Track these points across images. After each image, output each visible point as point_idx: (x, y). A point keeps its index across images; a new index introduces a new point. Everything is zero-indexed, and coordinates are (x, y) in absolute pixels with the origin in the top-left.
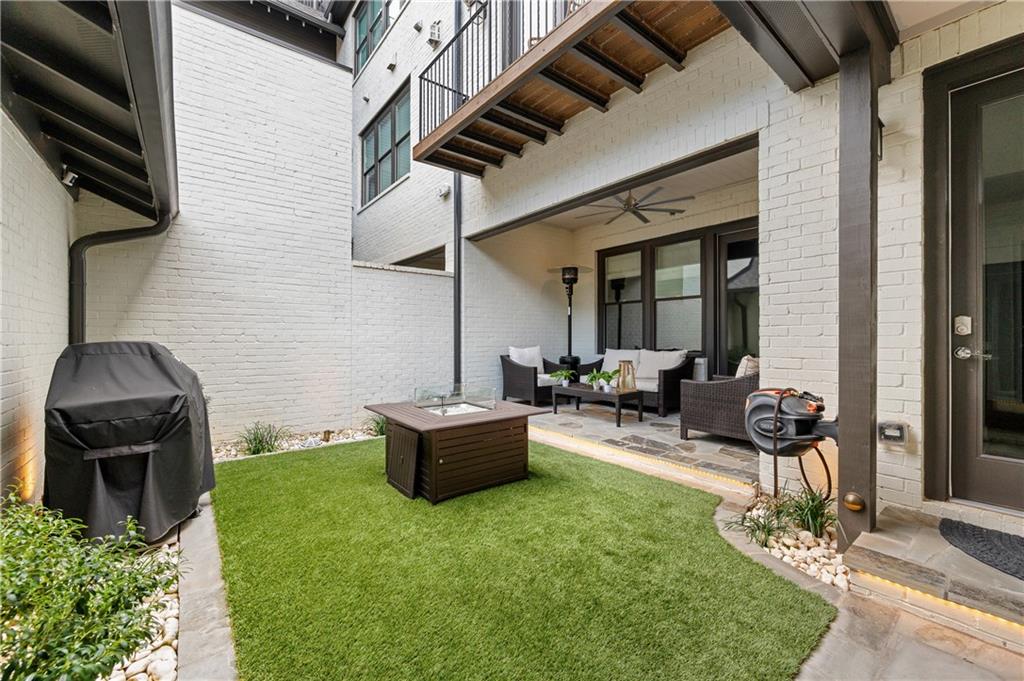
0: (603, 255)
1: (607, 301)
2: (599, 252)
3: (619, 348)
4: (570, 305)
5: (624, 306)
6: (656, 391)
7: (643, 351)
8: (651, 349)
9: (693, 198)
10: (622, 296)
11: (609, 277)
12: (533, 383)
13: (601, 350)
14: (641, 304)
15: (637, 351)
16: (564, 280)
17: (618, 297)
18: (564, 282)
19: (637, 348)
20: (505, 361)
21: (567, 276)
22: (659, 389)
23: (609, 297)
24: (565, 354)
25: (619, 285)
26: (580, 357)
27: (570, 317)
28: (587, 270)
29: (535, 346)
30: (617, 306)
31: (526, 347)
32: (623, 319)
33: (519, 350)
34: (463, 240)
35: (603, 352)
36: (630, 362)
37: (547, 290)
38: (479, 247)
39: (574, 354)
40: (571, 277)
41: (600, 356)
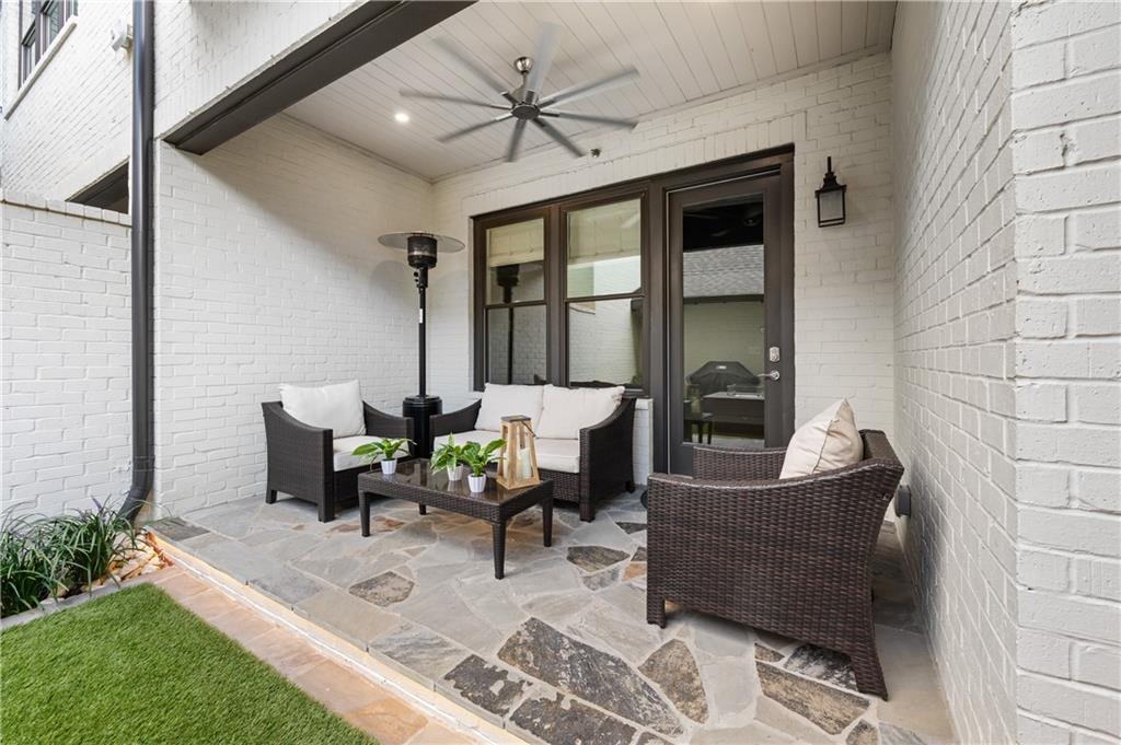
0: (484, 224)
1: (489, 302)
2: (476, 218)
3: (510, 382)
4: (423, 306)
5: (516, 310)
6: (576, 471)
7: (549, 388)
8: (560, 385)
9: (631, 125)
10: (513, 297)
11: (494, 262)
12: (321, 465)
13: (479, 386)
14: (543, 308)
15: (538, 388)
16: (411, 259)
17: (508, 297)
18: (412, 264)
19: (538, 382)
20: (273, 413)
21: (416, 253)
22: (581, 468)
23: (493, 293)
24: (414, 392)
25: (509, 276)
26: (441, 398)
27: (423, 327)
28: (455, 246)
29: (346, 380)
30: (506, 311)
31: (323, 382)
32: (515, 333)
33: (307, 390)
34: (159, 145)
35: (482, 389)
36: (525, 420)
37: (381, 277)
38: (213, 170)
39: (431, 393)
40: (423, 253)
41: (478, 395)
